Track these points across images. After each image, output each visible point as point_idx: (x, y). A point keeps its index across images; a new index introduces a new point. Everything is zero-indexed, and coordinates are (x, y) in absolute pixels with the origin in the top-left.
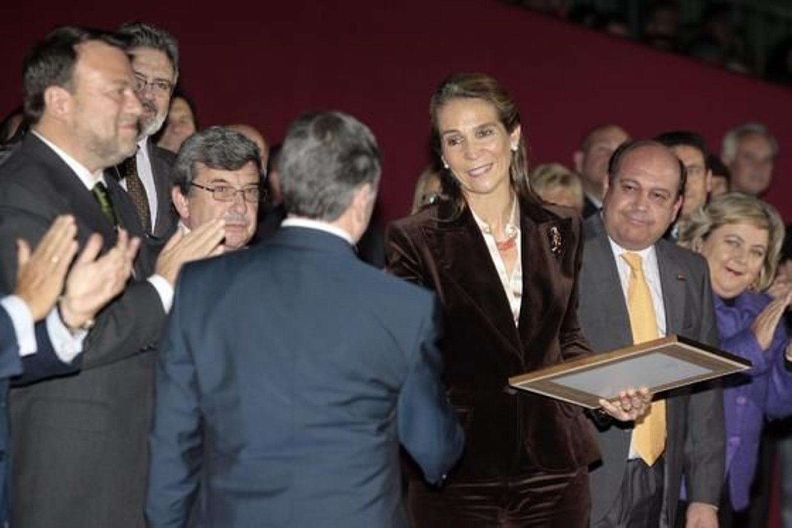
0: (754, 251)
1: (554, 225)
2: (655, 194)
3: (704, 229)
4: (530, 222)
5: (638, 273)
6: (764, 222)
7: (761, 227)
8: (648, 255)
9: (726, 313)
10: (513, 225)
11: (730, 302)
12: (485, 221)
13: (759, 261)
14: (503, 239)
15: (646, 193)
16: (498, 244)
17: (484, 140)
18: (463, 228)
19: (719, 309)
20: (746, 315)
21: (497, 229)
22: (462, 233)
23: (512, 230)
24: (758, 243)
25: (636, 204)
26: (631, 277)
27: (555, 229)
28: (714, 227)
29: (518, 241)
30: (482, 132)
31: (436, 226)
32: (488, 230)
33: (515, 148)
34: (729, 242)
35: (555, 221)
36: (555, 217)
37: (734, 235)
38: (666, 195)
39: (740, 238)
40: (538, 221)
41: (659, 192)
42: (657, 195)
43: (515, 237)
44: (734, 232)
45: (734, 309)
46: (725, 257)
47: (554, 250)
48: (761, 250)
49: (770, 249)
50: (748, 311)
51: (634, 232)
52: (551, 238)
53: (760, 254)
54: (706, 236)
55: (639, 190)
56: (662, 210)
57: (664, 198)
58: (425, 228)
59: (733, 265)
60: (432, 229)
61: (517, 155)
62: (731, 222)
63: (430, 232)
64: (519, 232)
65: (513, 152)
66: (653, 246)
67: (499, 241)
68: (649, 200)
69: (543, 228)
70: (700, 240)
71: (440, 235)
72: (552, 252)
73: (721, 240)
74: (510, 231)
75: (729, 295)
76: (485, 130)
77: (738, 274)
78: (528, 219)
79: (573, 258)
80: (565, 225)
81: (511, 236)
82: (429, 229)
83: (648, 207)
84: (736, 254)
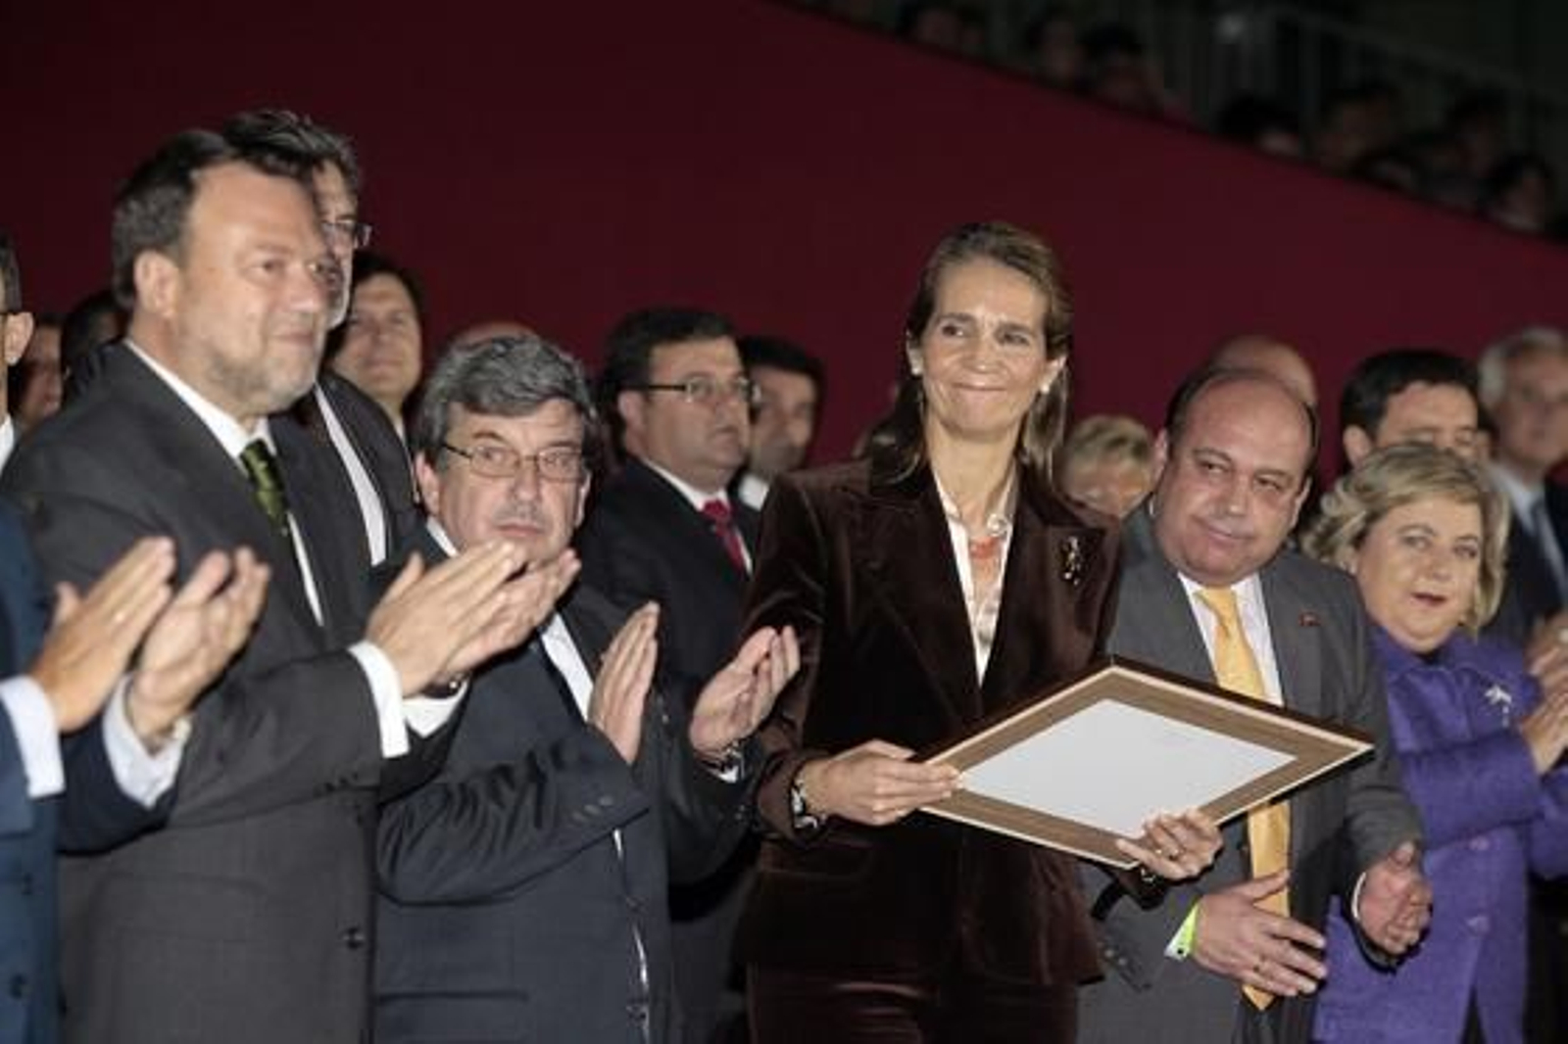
0: (1460, 550)
1: (1073, 534)
2: (1259, 478)
3: (1356, 522)
4: (1033, 520)
5: (1233, 628)
6: (1468, 490)
7: (1464, 501)
8: (1247, 592)
9: (1428, 677)
10: (1002, 516)
11: (1431, 658)
12: (954, 500)
13: (1472, 568)
14: (981, 537)
15: (1244, 479)
16: (970, 544)
17: (1008, 348)
18: (916, 502)
19: (1412, 671)
20: (1467, 680)
21: (972, 515)
22: (911, 511)
23: (999, 525)
24: (1463, 532)
25: (1222, 501)
26: (1219, 634)
27: (1074, 542)
28: (1373, 518)
29: (1005, 546)
30: (1008, 335)
31: (864, 489)
32: (957, 515)
33: (1045, 389)
34: (1411, 541)
35: (1076, 529)
36: (1077, 522)
37: (1414, 527)
38: (1282, 482)
39: (1429, 530)
40: (1047, 521)
41: (1267, 477)
42: (1264, 482)
43: (1003, 537)
44: (1412, 522)
45: (1442, 669)
46: (1406, 573)
47: (1068, 576)
48: (1471, 543)
49: (1488, 536)
50: (1466, 670)
51: (1216, 557)
52: (1065, 555)
53: (1473, 554)
54: (1359, 540)
55: (1231, 470)
56: (1272, 513)
57: (1278, 487)
58: (845, 489)
59: (1425, 586)
60: (858, 494)
61: (1043, 401)
62: (1404, 500)
63: (852, 497)
64: (1010, 529)
65: (1039, 395)
66: (1256, 577)
67: (975, 538)
68: (1250, 494)
69: (1053, 534)
70: (1350, 550)
71: (870, 508)
72: (1063, 579)
73: (1392, 541)
74: (996, 527)
75: (1428, 644)
76: (1015, 333)
77: (1437, 600)
78: (1029, 512)
79: (1098, 600)
80: (1092, 539)
81: (995, 535)
82: (854, 492)
83: (1247, 505)
84: (1427, 560)
